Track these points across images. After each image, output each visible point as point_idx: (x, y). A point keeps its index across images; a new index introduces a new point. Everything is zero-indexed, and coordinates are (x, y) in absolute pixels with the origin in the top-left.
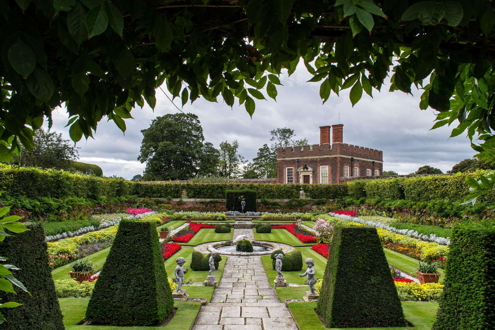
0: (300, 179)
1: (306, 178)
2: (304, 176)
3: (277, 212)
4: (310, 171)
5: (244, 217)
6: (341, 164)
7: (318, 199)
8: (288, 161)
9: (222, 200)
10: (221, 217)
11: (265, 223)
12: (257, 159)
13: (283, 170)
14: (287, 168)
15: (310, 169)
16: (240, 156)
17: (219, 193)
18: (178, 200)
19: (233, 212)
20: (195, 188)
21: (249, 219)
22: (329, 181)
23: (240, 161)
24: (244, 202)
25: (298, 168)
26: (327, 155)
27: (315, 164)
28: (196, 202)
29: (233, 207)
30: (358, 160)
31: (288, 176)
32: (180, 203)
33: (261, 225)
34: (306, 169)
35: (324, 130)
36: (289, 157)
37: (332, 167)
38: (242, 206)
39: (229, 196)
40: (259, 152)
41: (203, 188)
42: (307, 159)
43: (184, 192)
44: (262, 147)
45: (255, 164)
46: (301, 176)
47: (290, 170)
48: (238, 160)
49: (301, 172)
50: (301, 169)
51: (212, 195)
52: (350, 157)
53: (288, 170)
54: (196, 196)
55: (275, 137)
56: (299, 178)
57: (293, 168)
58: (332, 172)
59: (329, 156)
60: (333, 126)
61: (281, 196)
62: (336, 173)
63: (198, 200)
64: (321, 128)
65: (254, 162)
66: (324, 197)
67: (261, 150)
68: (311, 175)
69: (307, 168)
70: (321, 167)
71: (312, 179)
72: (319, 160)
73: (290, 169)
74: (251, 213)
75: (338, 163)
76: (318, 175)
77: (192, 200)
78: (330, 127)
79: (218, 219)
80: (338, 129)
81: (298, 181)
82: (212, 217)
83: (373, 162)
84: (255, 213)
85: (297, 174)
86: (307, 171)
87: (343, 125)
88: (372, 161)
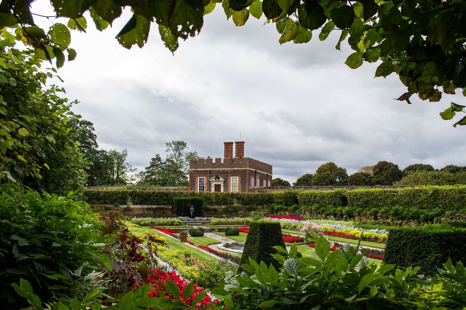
0: (212, 188)
1: (218, 187)
2: (215, 185)
3: (224, 217)
4: (222, 181)
5: (195, 222)
6: (249, 175)
7: (249, 205)
8: (200, 171)
9: (167, 207)
10: (178, 222)
11: (232, 227)
12: (149, 168)
13: (195, 179)
14: (199, 178)
15: (222, 179)
16: (128, 164)
17: (165, 200)
18: (125, 206)
19: (183, 217)
20: (142, 195)
21: (199, 224)
22: (239, 189)
23: (129, 169)
24: (193, 208)
25: (210, 178)
26: (238, 167)
27: (227, 175)
28: (143, 209)
29: (183, 213)
30: (259, 173)
31: (200, 184)
32: (128, 210)
33: (230, 229)
34: (217, 179)
35: (228, 145)
36: (202, 168)
37: (242, 178)
38: (191, 212)
39: (179, 202)
40: (152, 161)
41: (149, 195)
42: (219, 170)
43: (129, 198)
44: (155, 157)
45: (148, 172)
46: (213, 185)
47: (202, 180)
48: (127, 169)
49: (212, 181)
50: (213, 179)
51: (158, 202)
52: (254, 170)
53: (200, 179)
54: (143, 203)
55: (170, 148)
56: (211, 186)
57: (205, 177)
58: (242, 182)
59: (239, 169)
60: (236, 143)
61: (218, 203)
62: (245, 183)
63: (145, 206)
64: (225, 143)
65: (146, 171)
66: (253, 204)
67: (153, 159)
68: (222, 185)
69: (219, 179)
70: (231, 177)
71: (223, 188)
72: (229, 171)
73: (202, 178)
74: (200, 218)
75: (247, 174)
76: (229, 185)
77: (139, 206)
78: (232, 143)
79: (175, 224)
80: (240, 145)
81: (210, 189)
82: (168, 222)
83: (267, 175)
84: (203, 218)
85: (209, 183)
86: (219, 181)
87: (244, 142)
88: (266, 173)
